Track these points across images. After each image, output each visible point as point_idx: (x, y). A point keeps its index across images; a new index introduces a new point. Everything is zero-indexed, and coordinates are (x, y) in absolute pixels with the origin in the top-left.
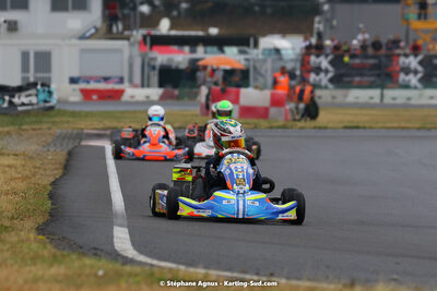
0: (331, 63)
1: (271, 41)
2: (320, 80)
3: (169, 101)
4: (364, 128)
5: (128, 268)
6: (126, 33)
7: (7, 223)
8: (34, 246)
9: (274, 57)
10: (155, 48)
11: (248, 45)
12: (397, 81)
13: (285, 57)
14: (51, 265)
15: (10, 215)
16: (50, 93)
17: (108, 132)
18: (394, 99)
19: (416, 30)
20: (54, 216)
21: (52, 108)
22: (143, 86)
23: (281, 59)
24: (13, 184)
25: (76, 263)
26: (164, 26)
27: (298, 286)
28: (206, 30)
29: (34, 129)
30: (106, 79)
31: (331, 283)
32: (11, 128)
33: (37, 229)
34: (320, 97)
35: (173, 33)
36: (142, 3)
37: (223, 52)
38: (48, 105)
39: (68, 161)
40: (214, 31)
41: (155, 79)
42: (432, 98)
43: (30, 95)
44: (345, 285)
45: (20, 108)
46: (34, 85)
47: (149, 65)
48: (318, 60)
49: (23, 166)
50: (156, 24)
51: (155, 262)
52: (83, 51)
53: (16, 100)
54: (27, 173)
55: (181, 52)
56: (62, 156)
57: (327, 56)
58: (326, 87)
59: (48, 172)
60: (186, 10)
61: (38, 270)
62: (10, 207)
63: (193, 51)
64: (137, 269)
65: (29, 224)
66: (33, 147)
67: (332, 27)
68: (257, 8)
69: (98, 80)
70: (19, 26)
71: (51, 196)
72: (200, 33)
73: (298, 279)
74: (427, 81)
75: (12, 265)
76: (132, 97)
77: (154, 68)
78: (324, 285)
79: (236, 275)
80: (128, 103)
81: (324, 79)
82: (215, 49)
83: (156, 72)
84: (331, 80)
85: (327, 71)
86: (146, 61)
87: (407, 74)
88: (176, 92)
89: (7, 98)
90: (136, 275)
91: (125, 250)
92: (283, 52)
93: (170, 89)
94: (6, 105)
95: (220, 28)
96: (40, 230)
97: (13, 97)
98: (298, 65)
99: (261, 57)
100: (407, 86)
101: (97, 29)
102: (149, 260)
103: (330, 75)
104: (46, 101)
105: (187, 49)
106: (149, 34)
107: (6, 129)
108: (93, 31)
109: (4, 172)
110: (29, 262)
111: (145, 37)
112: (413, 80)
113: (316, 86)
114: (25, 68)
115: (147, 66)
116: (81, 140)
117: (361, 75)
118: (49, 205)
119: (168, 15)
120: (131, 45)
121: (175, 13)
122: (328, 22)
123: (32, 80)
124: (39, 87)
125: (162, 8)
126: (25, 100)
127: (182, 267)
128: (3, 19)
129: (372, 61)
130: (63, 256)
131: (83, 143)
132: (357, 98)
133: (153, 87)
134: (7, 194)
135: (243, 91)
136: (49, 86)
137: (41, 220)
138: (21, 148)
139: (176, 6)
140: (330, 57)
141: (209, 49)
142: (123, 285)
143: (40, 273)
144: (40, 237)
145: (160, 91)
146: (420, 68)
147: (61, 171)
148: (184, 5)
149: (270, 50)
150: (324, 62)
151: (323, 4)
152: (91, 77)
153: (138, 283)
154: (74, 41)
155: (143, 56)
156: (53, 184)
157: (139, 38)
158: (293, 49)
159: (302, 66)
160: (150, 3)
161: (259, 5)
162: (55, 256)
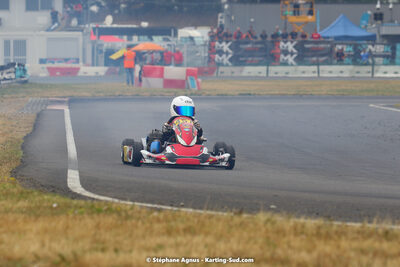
0: (230, 47)
1: (185, 32)
2: (223, 60)
4: (254, 94)
5: (75, 202)
8: (7, 185)
9: (189, 43)
10: (102, 37)
11: (170, 35)
13: (197, 43)
14: (18, 201)
16: (25, 71)
17: (66, 99)
18: (276, 73)
19: (291, 23)
20: (23, 163)
21: (26, 82)
22: (93, 65)
23: (194, 45)
25: (37, 198)
26: (109, 22)
27: (201, 214)
28: (140, 24)
29: (12, 98)
30: (66, 60)
31: (225, 211)
33: (11, 172)
34: (222, 73)
35: (115, 26)
36: (92, 5)
37: (152, 40)
38: (23, 79)
39: (36, 120)
40: (145, 24)
41: (102, 60)
42: (304, 72)
43: (9, 72)
44: (235, 214)
45: (2, 82)
46: (14, 64)
48: (221, 45)
49: (4, 124)
50: (103, 19)
51: (96, 197)
52: (49, 39)
54: (6, 130)
55: (121, 39)
56: (32, 118)
58: (227, 65)
59: (22, 129)
60: (124, 9)
61: (8, 204)
63: (130, 39)
64: (82, 202)
65: (6, 168)
66: (12, 111)
67: (231, 21)
68: (176, 8)
69: (60, 61)
70: (2, 21)
71: (23, 148)
72: (135, 26)
73: (201, 208)
74: (301, 60)
76: (85, 73)
77: (101, 51)
78: (220, 213)
79: (155, 206)
80: (82, 77)
81: (225, 59)
82: (146, 37)
83: (103, 55)
84: (230, 60)
85: (227, 53)
86: (96, 46)
87: (286, 55)
88: (118, 69)
90: (81, 207)
91: (75, 188)
92: (196, 39)
93: (112, 67)
95: (150, 23)
96: (14, 173)
98: (207, 49)
99: (179, 43)
100: (285, 64)
102: (92, 195)
103: (230, 56)
105: (125, 37)
106: (97, 27)
110: (2, 198)
111: (94, 29)
112: (290, 59)
113: (220, 64)
114: (7, 52)
115: (96, 50)
116: (47, 105)
117: (253, 56)
118: (22, 154)
119: (111, 13)
120: (84, 35)
121: (116, 12)
122: (229, 16)
123: (12, 61)
124: (16, 66)
125: (107, 8)
126: (7, 77)
127: (116, 201)
129: (259, 46)
130: (28, 193)
131: (48, 107)
132: (249, 73)
133: (101, 65)
135: (166, 68)
136: (24, 66)
137: (14, 165)
139: (118, 7)
140: (229, 44)
141: (142, 37)
142: (71, 215)
143: (10, 205)
144: (12, 179)
145: (106, 68)
146: (295, 51)
147: (31, 129)
148: (123, 6)
149: (186, 38)
150: (225, 46)
151: (224, 4)
152: (55, 59)
153: (82, 213)
154: (42, 32)
155: (93, 43)
156: (26, 138)
157: (91, 30)
158: (203, 37)
159: (210, 49)
160: (98, 4)
161: (178, 6)
162: (22, 193)
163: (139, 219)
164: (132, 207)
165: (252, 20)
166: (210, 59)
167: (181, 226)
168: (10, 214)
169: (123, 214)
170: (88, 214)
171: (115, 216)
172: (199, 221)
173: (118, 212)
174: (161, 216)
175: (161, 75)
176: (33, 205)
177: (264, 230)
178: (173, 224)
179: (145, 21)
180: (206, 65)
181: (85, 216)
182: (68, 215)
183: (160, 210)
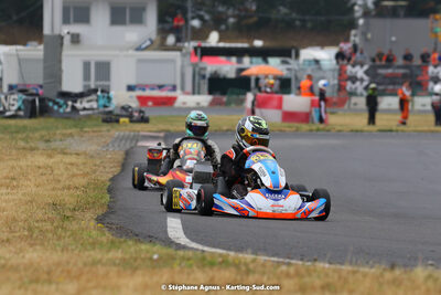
0: (366, 73)
1: (308, 54)
2: (356, 89)
3: (218, 107)
4: (397, 131)
5: (181, 253)
6: (179, 44)
7: (69, 214)
8: (94, 233)
9: (314, 66)
10: (205, 58)
11: (290, 56)
12: (427, 89)
13: (325, 67)
14: (109, 251)
15: (71, 207)
16: (109, 99)
17: (162, 135)
18: (424, 105)
20: (111, 210)
21: (110, 112)
22: (194, 93)
23: (320, 68)
24: (74, 179)
25: (132, 248)
26: (213, 39)
27: (341, 270)
28: (252, 43)
29: (94, 132)
30: (160, 87)
31: (372, 267)
32: (73, 131)
33: (96, 219)
34: (355, 104)
35: (222, 45)
36: (193, 18)
37: (266, 62)
38: (107, 109)
39: (125, 159)
40: (258, 43)
41: (205, 86)
43: (91, 101)
44: (384, 270)
45: (82, 113)
46: (95, 91)
47: (199, 74)
48: (354, 70)
49: (84, 164)
50: (205, 37)
51: (206, 249)
52: (140, 61)
53: (78, 105)
54: (88, 170)
55: (229, 62)
56: (120, 156)
57: (362, 66)
58: (362, 95)
59: (107, 170)
60: (234, 24)
61: (96, 254)
62: (72, 200)
63: (239, 62)
64: (190, 253)
65: (90, 215)
66: (94, 147)
67: (366, 40)
68: (298, 23)
69: (153, 88)
70: (81, 38)
71: (110, 190)
72: (246, 45)
73: (342, 264)
75: (73, 250)
76: (184, 103)
77: (204, 77)
78: (366, 270)
79: (281, 260)
80: (180, 109)
81: (359, 87)
82: (260, 60)
83: (206, 81)
85: (362, 80)
86: (197, 69)
88: (225, 99)
89: (70, 103)
90: (189, 259)
91: (178, 238)
92: (322, 63)
93: (218, 96)
94: (69, 110)
95: (265, 42)
96: (100, 220)
97: (75, 102)
98: (336, 74)
99: (302, 66)
101: (152, 42)
102: (200, 247)
103: (365, 83)
104: (105, 106)
105: (234, 59)
106: (199, 46)
107: (69, 131)
108: (148, 43)
109: (67, 169)
110: (89, 247)
111: (196, 49)
113: (353, 94)
114: (87, 77)
115: (198, 75)
116: (137, 141)
117: (394, 84)
118: (108, 198)
119: (217, 29)
120: (184, 55)
121: (223, 27)
122: (364, 34)
123: (93, 87)
124: (99, 93)
125: (211, 23)
126: (87, 105)
127: (232, 254)
128: (66, 31)
129: (402, 71)
130: (120, 242)
131: (140, 144)
132: (390, 105)
133: (203, 94)
134: (69, 188)
135: (286, 98)
136: (108, 93)
137: (100, 212)
138: (83, 148)
139: (224, 21)
140: (366, 67)
141: (255, 60)
142: (177, 268)
143: (99, 256)
144: (99, 225)
145: (209, 98)
147: (117, 170)
148: (231, 20)
149: (310, 61)
150: (360, 72)
151: (359, 18)
152: (147, 86)
153: (191, 266)
154: (131, 52)
155: (195, 66)
156: (112, 180)
157: (191, 50)
158: (330, 60)
159: (340, 75)
160: (201, 18)
161: (300, 20)
162: (112, 242)
163: (264, 273)
164: (254, 261)
165: (394, 39)
166: (341, 88)
167: (318, 282)
168: (99, 266)
169: (243, 268)
170: (198, 267)
171: (233, 269)
172: (340, 277)
173: (237, 266)
174: (292, 270)
175: (279, 106)
176: (127, 256)
177: (423, 288)
178: (307, 280)
179: (259, 39)
180: (335, 94)
181: (195, 268)
182: (172, 268)
183: (289, 264)
